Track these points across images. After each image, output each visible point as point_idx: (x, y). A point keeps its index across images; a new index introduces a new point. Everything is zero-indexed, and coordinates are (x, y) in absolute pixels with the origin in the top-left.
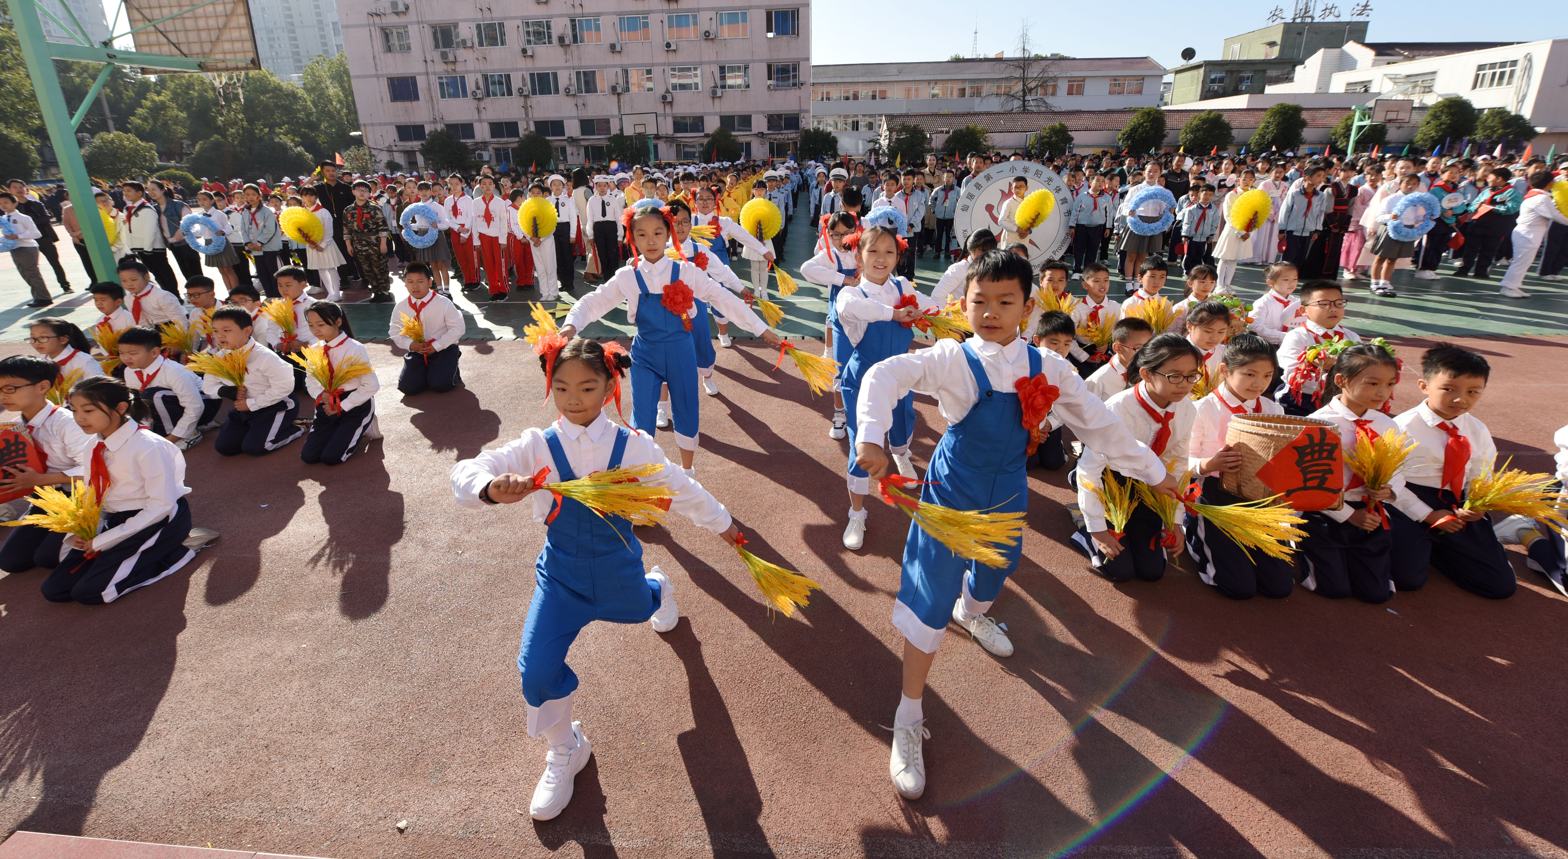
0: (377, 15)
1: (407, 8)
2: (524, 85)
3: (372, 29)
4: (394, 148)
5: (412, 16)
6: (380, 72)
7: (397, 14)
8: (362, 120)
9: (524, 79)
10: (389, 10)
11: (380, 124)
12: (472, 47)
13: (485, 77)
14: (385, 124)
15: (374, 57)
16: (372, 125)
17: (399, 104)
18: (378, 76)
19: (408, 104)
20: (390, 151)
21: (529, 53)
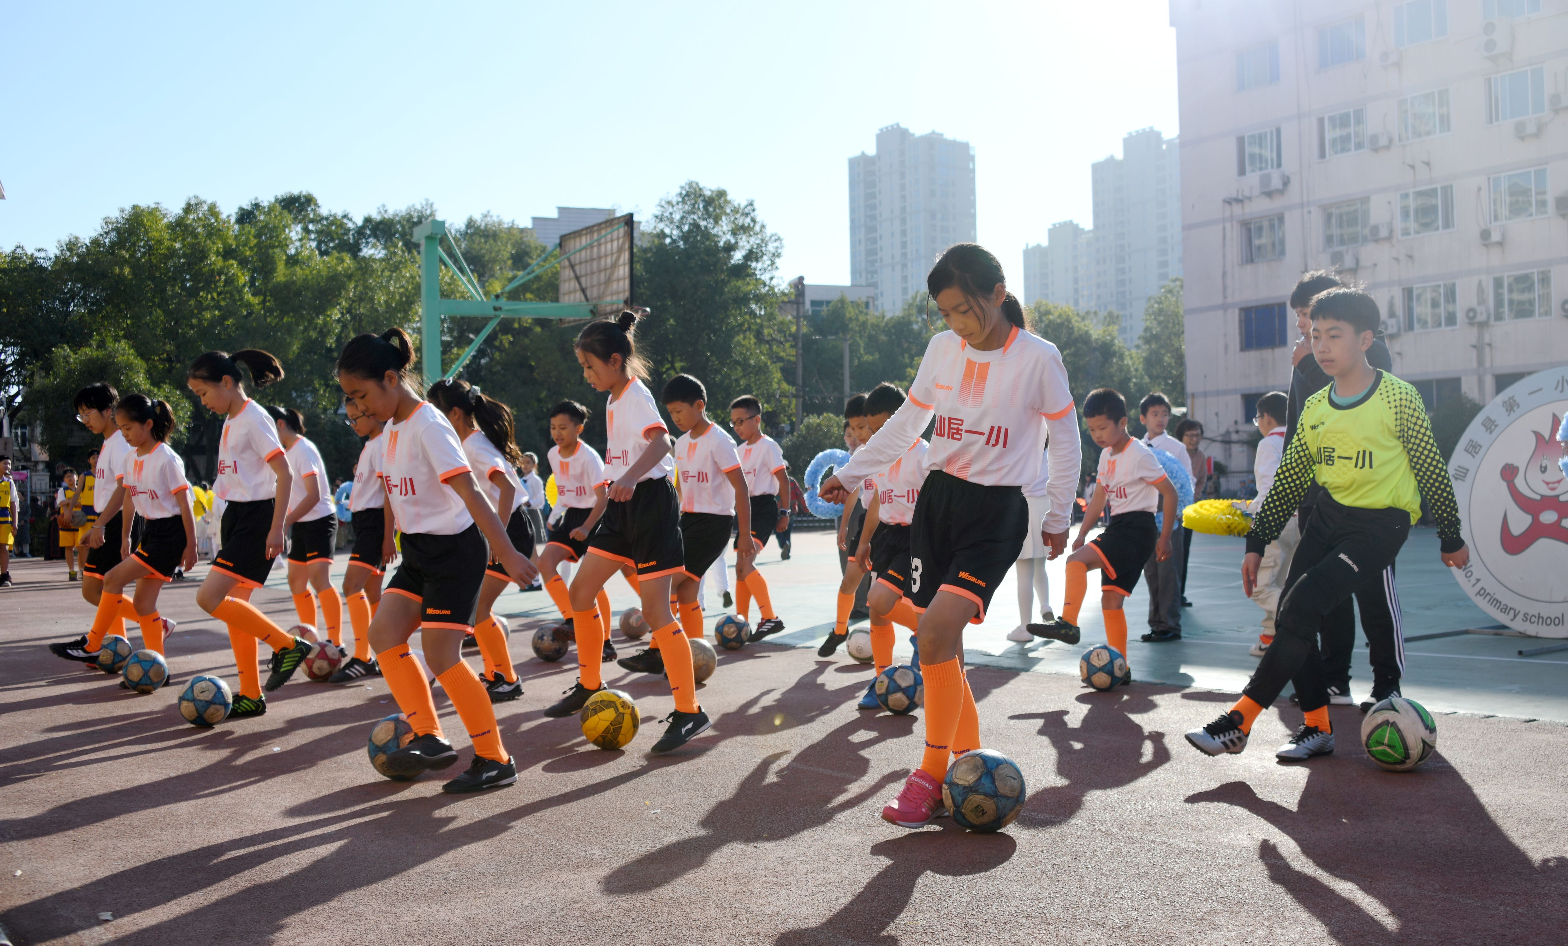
0: (1238, 201)
1: (1286, 182)
2: (1481, 301)
3: (1228, 225)
4: (1234, 437)
5: (1294, 194)
6: (1230, 300)
7: (1269, 194)
8: (1190, 387)
9: (1480, 289)
10: (1257, 191)
11: (1218, 393)
12: (1389, 238)
13: (1408, 293)
14: (1225, 393)
15: (1224, 275)
16: (1205, 394)
17: (1253, 355)
18: (1224, 307)
19: (1267, 353)
20: (1226, 442)
21: (1495, 237)
